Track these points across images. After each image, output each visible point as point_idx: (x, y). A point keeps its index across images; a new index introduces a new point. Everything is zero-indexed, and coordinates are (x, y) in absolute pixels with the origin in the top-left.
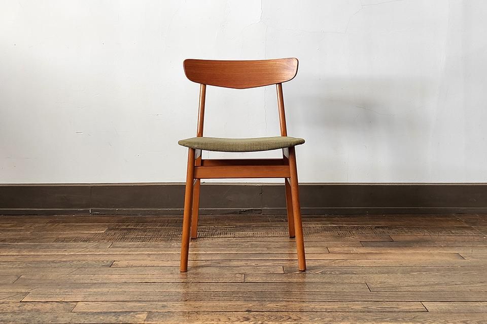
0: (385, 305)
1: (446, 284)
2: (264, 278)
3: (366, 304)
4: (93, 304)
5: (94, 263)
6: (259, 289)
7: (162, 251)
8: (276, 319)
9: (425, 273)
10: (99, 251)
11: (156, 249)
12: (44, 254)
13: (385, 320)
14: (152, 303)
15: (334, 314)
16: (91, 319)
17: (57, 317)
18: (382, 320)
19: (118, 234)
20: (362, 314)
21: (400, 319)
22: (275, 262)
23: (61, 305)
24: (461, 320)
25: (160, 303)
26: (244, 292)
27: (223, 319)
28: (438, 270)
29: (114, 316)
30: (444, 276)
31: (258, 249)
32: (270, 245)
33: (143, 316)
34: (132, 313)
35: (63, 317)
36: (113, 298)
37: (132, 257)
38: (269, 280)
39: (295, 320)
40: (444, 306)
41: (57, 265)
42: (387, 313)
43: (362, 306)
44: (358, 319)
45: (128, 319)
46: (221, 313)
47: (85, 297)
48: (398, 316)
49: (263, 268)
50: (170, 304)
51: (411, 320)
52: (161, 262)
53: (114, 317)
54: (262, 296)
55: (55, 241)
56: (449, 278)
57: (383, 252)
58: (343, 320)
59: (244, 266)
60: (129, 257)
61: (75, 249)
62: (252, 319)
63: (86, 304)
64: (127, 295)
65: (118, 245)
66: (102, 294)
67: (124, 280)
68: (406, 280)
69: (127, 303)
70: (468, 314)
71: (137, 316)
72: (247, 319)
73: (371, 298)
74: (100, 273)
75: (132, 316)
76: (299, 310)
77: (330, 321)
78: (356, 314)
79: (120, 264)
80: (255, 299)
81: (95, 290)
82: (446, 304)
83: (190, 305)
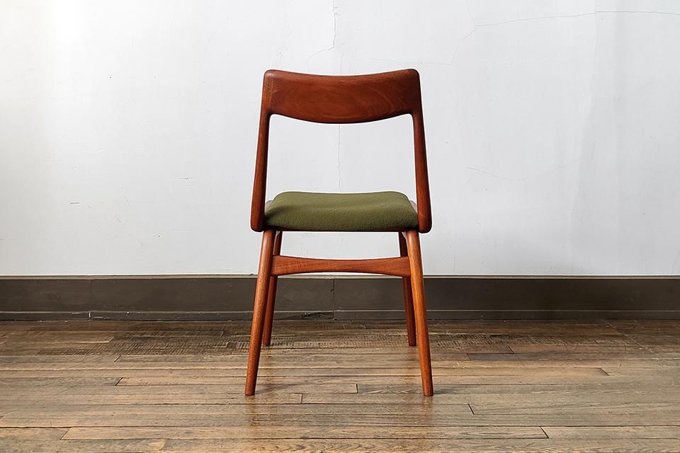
0: (491, 430)
1: (578, 405)
2: (330, 399)
3: (464, 430)
4: (91, 429)
5: (94, 380)
6: (322, 411)
7: (189, 365)
8: (342, 447)
9: (551, 392)
10: (101, 366)
11: (181, 363)
12: (23, 369)
13: (489, 448)
14: (173, 428)
15: (420, 441)
16: (88, 448)
17: (40, 446)
18: (485, 448)
19: (128, 345)
20: (458, 441)
21: (510, 447)
22: (346, 379)
23: (46, 431)
24: (592, 448)
25: (184, 429)
26: (300, 415)
27: (269, 447)
28: (570, 389)
29: (120, 444)
30: (577, 396)
31: (323, 363)
32: (341, 358)
33: (161, 444)
34: (144, 441)
35: (48, 446)
36: (119, 423)
37: (148, 374)
38: (335, 400)
39: (367, 448)
40: (571, 431)
41: (41, 383)
42: (492, 440)
43: (460, 432)
44: (453, 446)
45: (139, 447)
46: (267, 440)
47: (79, 422)
48: (506, 444)
49: (329, 386)
50: (198, 429)
51: (523, 448)
52: (187, 379)
53: (119, 446)
54: (324, 420)
55: (39, 353)
56: (583, 398)
57: (497, 366)
58: (432, 448)
59: (302, 384)
60: (143, 374)
61: (67, 364)
62: (309, 447)
63: (81, 430)
64: (138, 419)
65: (129, 359)
66: (104, 418)
67: (134, 402)
68: (525, 401)
69: (137, 429)
70: (603, 441)
71: (151, 444)
72: (302, 448)
73: (474, 423)
74: (101, 392)
75: (144, 444)
76: (372, 437)
77: (415, 449)
78: (450, 442)
79: (130, 381)
80: (314, 424)
81: (94, 413)
82: (574, 429)
83: (225, 431)
